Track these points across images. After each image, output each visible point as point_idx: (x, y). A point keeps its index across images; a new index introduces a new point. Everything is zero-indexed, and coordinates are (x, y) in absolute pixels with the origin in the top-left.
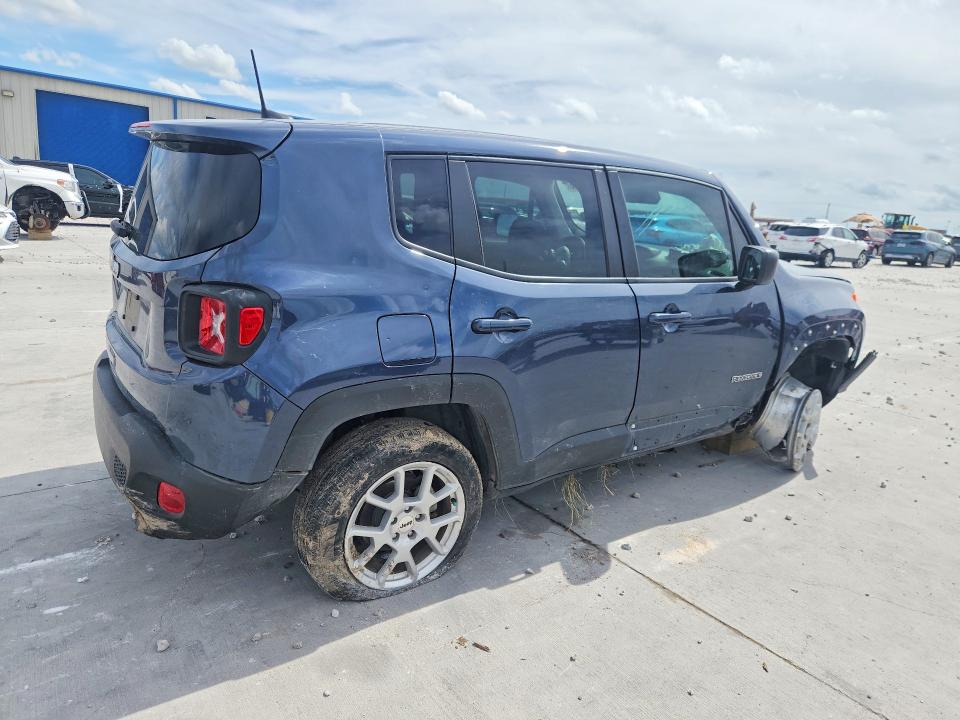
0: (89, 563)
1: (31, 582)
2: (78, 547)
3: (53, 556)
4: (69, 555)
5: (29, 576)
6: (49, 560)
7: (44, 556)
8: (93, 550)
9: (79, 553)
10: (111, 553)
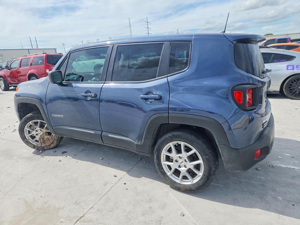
0: (278, 162)
1: (294, 163)
2: (280, 167)
3: (288, 168)
4: (283, 166)
5: (294, 164)
6: (289, 167)
7: (290, 168)
8: (276, 165)
9: (280, 165)
10: (271, 162)
